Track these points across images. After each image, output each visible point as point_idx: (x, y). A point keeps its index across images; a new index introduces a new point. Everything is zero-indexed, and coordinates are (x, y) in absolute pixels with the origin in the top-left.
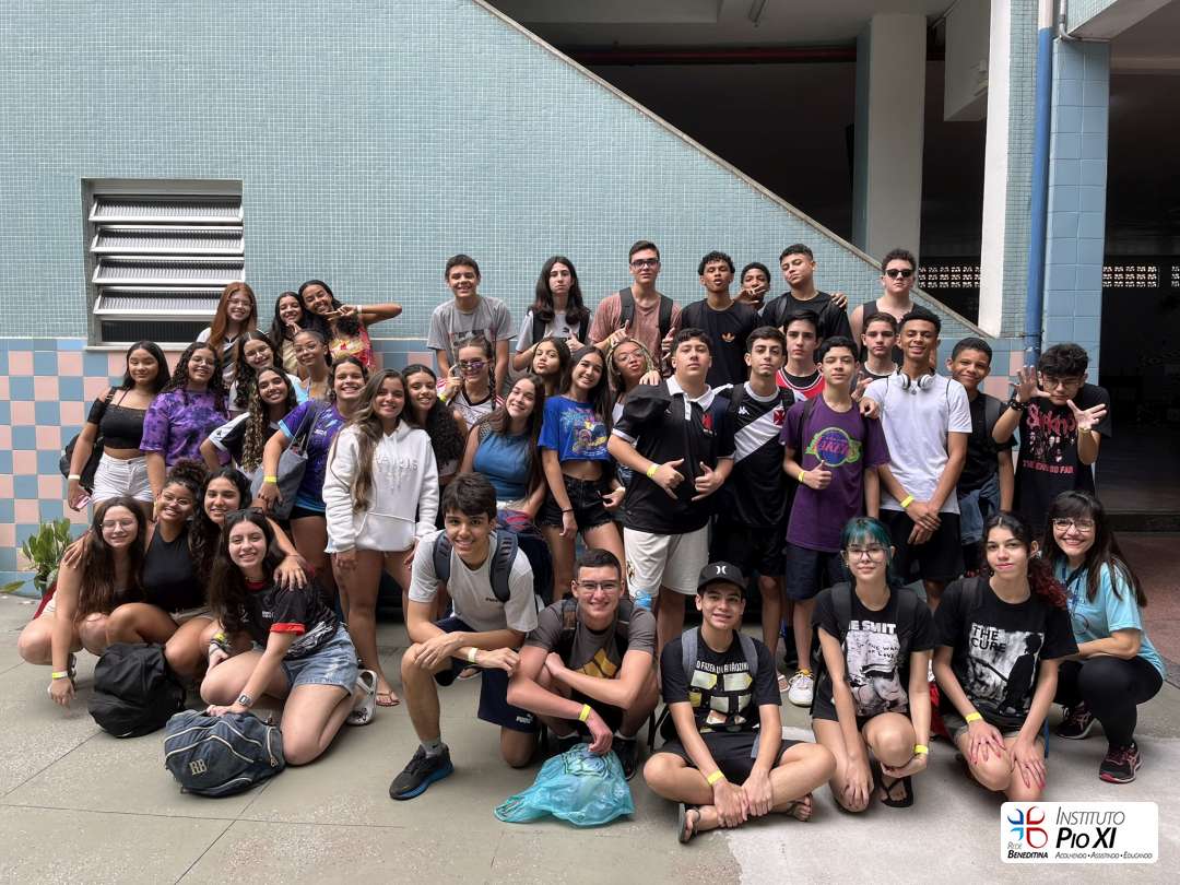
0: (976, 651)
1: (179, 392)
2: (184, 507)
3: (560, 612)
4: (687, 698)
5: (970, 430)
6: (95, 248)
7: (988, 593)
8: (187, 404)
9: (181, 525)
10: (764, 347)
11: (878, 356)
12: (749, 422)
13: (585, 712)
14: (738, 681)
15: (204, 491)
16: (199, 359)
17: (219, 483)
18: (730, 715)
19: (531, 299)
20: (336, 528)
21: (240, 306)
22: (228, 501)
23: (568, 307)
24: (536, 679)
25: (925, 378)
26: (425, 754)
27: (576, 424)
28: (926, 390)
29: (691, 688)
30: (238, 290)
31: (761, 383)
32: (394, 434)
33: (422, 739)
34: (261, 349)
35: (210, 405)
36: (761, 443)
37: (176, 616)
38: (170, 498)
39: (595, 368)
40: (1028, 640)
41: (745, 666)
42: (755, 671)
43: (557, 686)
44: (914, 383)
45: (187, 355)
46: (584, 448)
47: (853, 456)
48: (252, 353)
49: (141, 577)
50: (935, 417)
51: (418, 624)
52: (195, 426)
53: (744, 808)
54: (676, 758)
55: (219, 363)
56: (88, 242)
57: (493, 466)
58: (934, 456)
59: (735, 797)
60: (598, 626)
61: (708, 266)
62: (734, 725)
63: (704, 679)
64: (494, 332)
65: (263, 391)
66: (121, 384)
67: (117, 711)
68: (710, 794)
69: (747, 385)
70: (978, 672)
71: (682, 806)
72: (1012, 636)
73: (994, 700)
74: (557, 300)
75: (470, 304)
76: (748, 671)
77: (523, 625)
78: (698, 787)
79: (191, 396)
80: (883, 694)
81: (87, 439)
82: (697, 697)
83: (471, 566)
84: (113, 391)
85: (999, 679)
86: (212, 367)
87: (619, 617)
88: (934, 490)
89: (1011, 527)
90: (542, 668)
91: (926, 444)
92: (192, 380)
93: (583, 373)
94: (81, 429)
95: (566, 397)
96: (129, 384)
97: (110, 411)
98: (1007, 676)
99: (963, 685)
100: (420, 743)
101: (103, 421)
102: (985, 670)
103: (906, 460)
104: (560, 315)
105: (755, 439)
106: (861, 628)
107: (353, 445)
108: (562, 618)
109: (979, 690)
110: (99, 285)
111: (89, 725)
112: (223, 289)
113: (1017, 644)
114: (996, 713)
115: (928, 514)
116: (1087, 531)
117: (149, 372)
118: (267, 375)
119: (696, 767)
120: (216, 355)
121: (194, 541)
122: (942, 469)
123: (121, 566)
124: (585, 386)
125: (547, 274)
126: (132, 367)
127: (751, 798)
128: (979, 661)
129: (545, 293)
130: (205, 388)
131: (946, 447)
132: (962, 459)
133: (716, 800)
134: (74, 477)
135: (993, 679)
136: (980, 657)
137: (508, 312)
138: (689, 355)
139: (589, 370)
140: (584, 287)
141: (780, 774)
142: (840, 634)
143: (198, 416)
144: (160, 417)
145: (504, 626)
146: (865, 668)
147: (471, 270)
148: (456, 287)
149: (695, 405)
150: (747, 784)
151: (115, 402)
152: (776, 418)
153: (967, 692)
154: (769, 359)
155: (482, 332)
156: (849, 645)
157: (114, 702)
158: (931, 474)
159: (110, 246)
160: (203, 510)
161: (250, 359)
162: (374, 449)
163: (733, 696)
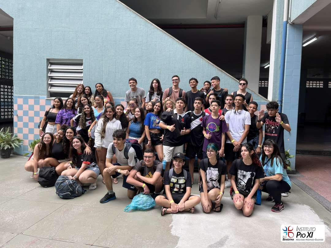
0: (239, 176)
1: (65, 109)
2: (61, 136)
3: (141, 163)
4: (169, 184)
5: (250, 124)
6: (49, 75)
7: (242, 162)
8: (66, 112)
9: (61, 140)
10: (196, 102)
11: (229, 105)
12: (194, 120)
13: (144, 185)
14: (182, 181)
15: (66, 132)
16: (69, 102)
17: (69, 130)
18: (180, 189)
19: (149, 89)
20: (97, 142)
21: (80, 89)
22: (71, 134)
23: (158, 91)
24: (134, 177)
25: (239, 111)
26: (108, 194)
27: (154, 120)
28: (240, 114)
29: (171, 182)
30: (80, 85)
31: (196, 111)
32: (112, 121)
33: (109, 190)
34: (85, 100)
35: (72, 112)
36: (197, 126)
37: (59, 161)
38: (59, 133)
39: (159, 106)
40: (251, 174)
41: (184, 178)
42: (186, 179)
43: (138, 179)
44: (236, 112)
45: (67, 101)
46: (156, 126)
47: (217, 129)
48: (82, 101)
49: (51, 151)
50: (241, 120)
51: (108, 163)
52: (68, 118)
53: (177, 209)
54: (163, 197)
55: (74, 102)
56: (47, 73)
57: (133, 129)
58: (241, 130)
59: (176, 206)
60: (149, 166)
61: (191, 82)
62: (180, 191)
63: (174, 180)
64: (141, 96)
65: (85, 110)
66: (52, 107)
67: (43, 181)
68: (170, 206)
69: (194, 111)
70: (239, 181)
71: (163, 207)
72: (247, 173)
73: (243, 189)
74: (155, 89)
75: (135, 89)
76: (184, 179)
77: (131, 165)
78: (167, 203)
79: (67, 111)
80: (215, 185)
81: (44, 120)
82: (172, 184)
83: (120, 151)
84: (50, 109)
85: (244, 183)
86: (72, 104)
87: (155, 164)
88: (240, 138)
89: (246, 147)
90: (135, 175)
91: (239, 127)
92: (67, 107)
93: (156, 108)
94: (43, 118)
95: (153, 113)
96: (54, 107)
97: (49, 113)
98: (246, 183)
99: (236, 184)
100: (108, 191)
101: (47, 116)
102: (241, 181)
103: (234, 131)
104: (156, 93)
105: (195, 125)
106: (210, 169)
107: (102, 123)
108: (141, 164)
109: (240, 186)
110: (50, 84)
111: (38, 184)
112: (77, 85)
113: (248, 175)
114: (243, 192)
115: (237, 144)
116: (271, 149)
117: (58, 105)
118: (86, 106)
119: (168, 199)
120: (73, 101)
121: (63, 144)
122: (243, 133)
123: (48, 148)
124: (156, 111)
125: (152, 83)
126: (55, 103)
127: (179, 207)
128: (240, 179)
129: (152, 88)
130: (71, 109)
131: (244, 128)
132: (247, 131)
133: (171, 207)
134: (41, 129)
135: (243, 183)
136: (240, 178)
137: (144, 91)
138: (179, 104)
139: (157, 107)
140: (162, 86)
141: (187, 202)
142: (205, 170)
143: (68, 115)
144: (60, 115)
145: (128, 165)
146: (210, 179)
147: (134, 82)
148: (130, 86)
149: (180, 116)
150: (179, 204)
151: (50, 111)
152: (200, 119)
153: (237, 186)
154: (197, 105)
155: (138, 96)
156: (207, 173)
157: (43, 179)
158: (239, 135)
159: (53, 75)
160: (65, 136)
161: (82, 102)
162: (106, 124)
163: (180, 185)
